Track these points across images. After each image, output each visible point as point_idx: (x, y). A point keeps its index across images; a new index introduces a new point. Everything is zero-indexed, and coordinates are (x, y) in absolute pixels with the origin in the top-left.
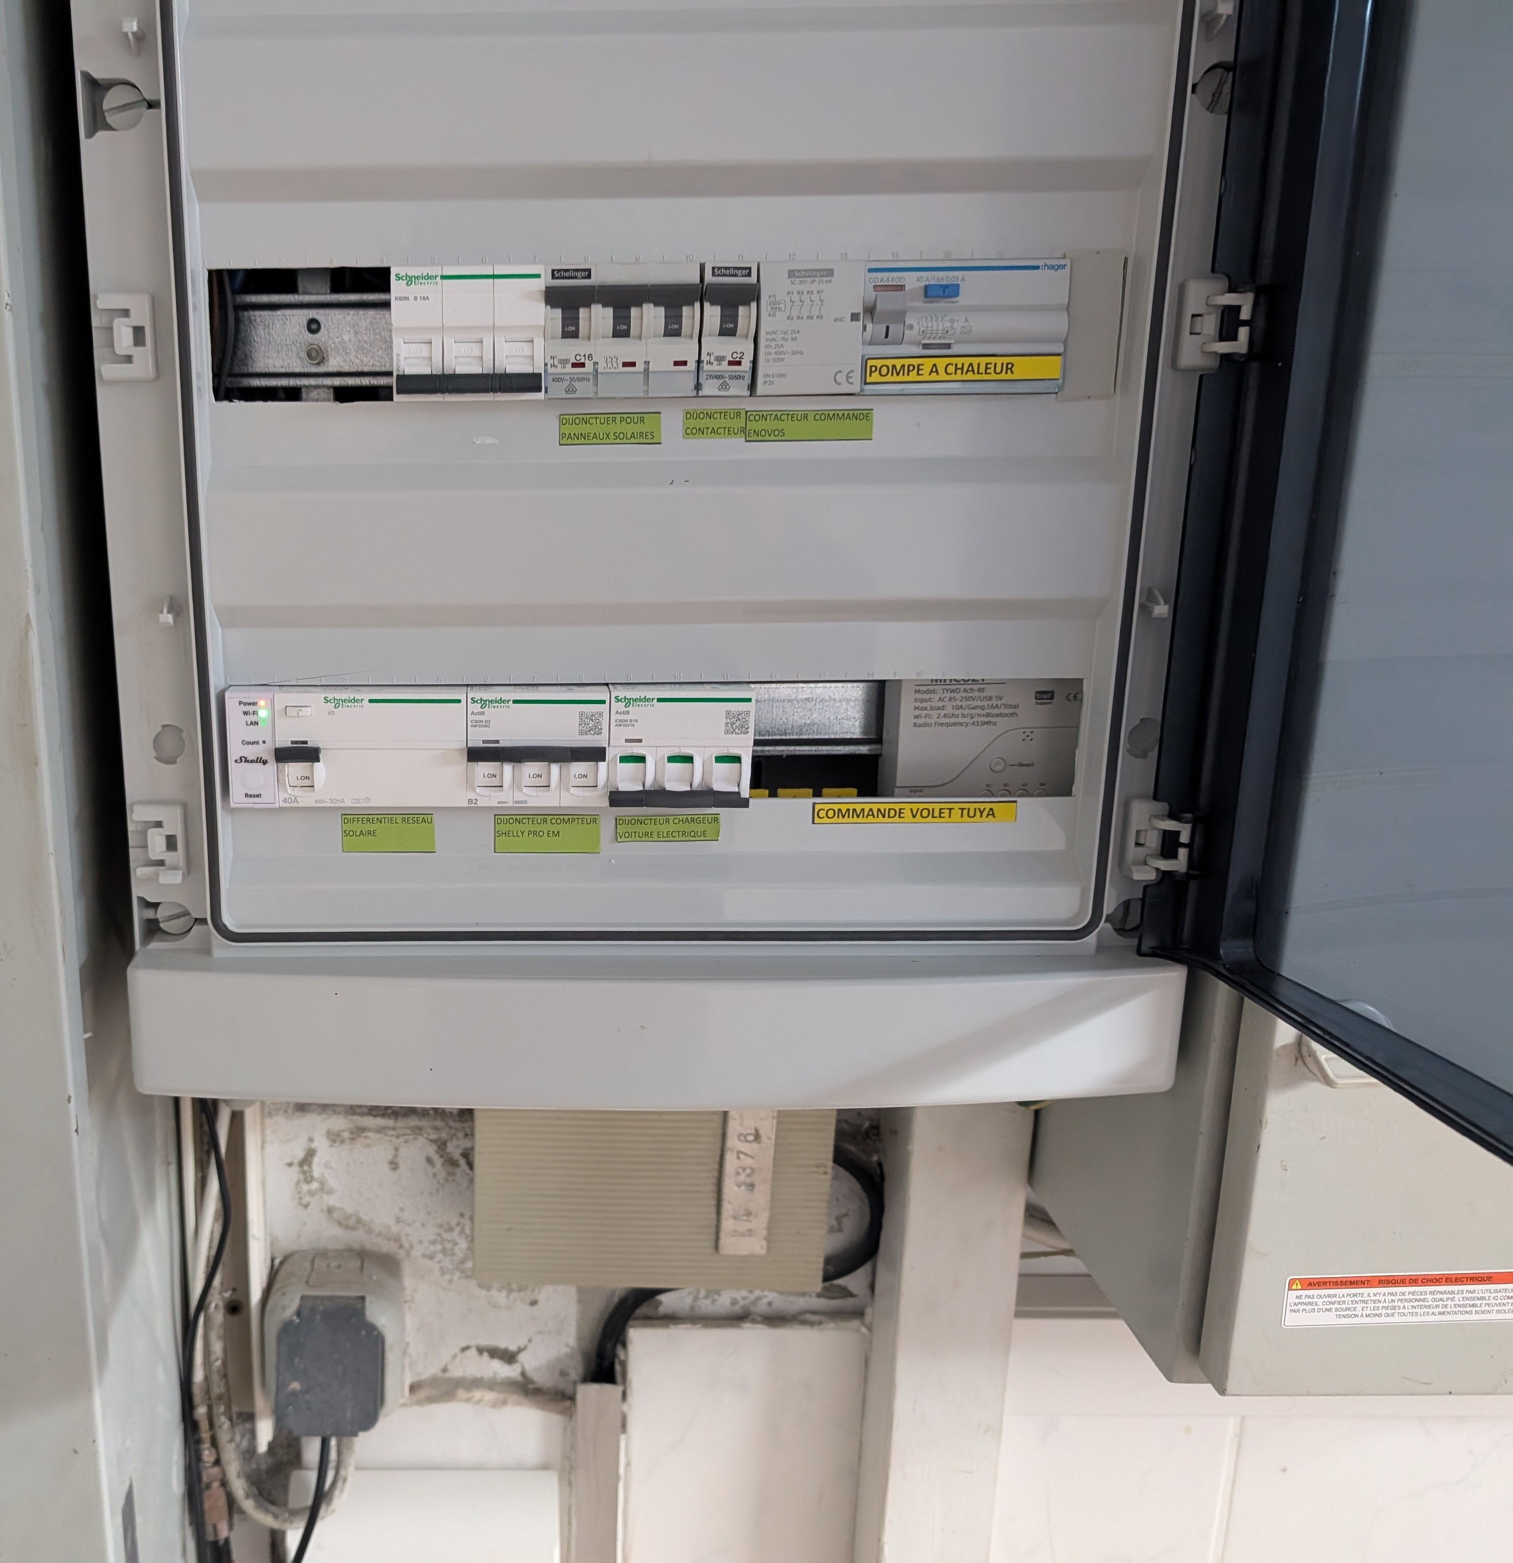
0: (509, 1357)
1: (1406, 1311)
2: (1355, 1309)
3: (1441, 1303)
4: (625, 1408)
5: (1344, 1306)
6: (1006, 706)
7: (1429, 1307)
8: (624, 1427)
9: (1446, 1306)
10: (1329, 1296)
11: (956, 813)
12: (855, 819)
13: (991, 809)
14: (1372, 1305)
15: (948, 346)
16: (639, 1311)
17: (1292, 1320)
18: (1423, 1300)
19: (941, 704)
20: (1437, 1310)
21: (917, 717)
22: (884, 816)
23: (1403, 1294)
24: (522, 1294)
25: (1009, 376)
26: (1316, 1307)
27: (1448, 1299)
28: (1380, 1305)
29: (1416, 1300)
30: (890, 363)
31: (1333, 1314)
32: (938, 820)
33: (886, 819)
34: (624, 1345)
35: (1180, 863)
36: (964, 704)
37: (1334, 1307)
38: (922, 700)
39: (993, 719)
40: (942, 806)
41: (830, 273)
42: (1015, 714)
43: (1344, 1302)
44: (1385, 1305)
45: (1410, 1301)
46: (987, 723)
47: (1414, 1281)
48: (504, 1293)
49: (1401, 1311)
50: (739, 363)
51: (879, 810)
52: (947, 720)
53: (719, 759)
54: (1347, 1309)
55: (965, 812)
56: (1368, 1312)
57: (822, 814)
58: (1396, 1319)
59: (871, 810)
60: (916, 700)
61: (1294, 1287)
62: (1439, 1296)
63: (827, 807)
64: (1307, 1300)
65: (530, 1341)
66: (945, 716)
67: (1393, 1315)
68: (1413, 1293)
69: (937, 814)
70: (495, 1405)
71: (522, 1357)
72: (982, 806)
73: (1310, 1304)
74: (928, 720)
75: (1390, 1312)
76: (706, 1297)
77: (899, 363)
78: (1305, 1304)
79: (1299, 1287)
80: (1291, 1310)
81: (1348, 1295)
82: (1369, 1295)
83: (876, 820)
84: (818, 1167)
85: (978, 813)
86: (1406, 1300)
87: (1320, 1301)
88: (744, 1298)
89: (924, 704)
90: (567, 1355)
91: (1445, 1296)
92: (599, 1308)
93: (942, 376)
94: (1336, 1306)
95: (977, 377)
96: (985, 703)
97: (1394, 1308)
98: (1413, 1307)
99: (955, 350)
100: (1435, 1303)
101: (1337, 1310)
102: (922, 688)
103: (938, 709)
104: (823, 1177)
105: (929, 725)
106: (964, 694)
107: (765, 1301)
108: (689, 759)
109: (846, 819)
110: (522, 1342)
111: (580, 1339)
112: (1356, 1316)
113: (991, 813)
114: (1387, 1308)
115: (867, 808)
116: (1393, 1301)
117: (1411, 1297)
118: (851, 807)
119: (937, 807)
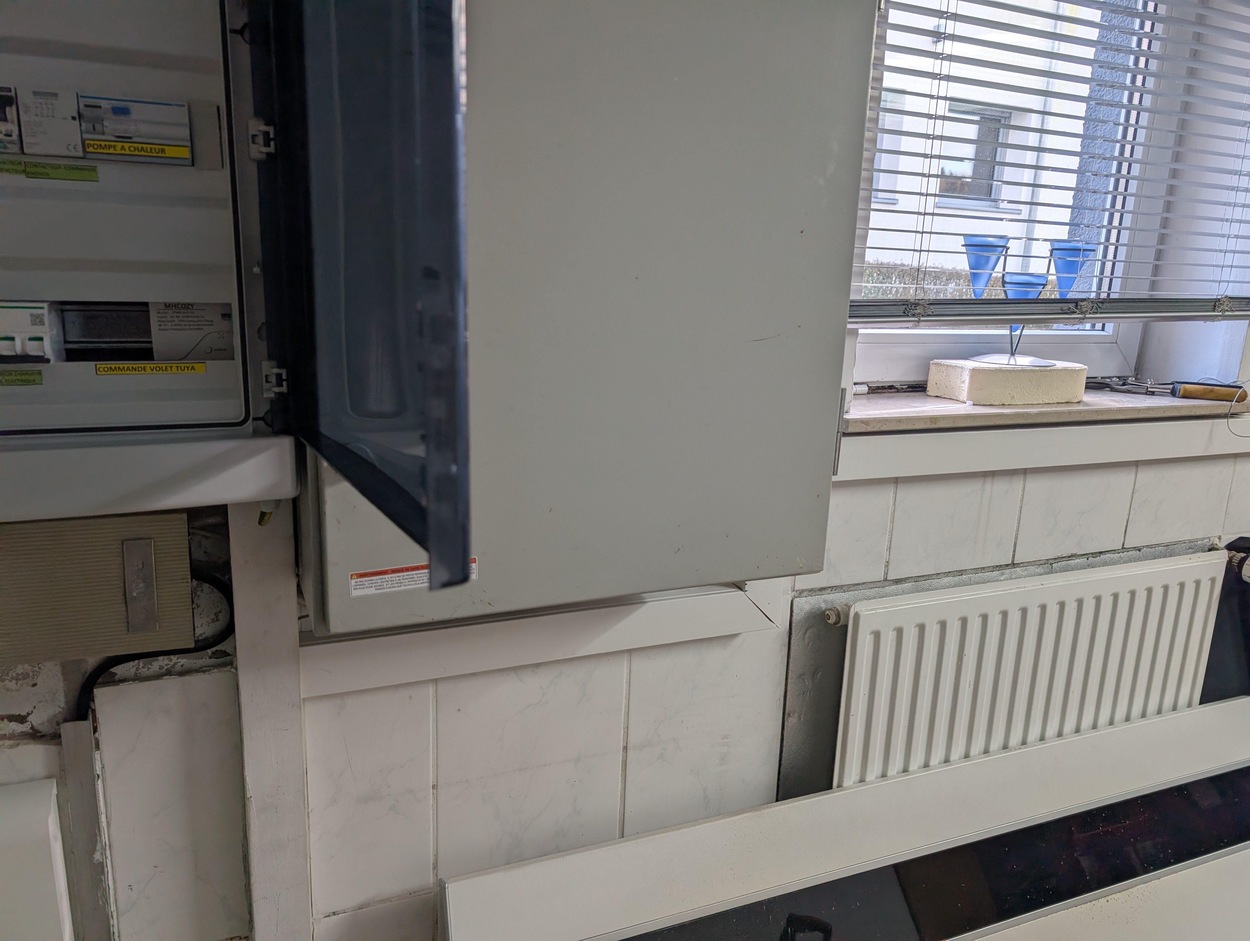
0: (21, 719)
1: (406, 584)
2: (383, 585)
3: (421, 578)
4: (97, 735)
5: (378, 584)
6: (207, 321)
7: (416, 581)
8: (98, 747)
9: (423, 580)
10: (370, 580)
11: (174, 369)
12: (120, 372)
13: (193, 367)
14: (390, 583)
15: (130, 138)
16: (100, 680)
17: (355, 593)
18: (413, 578)
19: (172, 319)
20: (420, 582)
21: (160, 325)
22: (135, 370)
23: (404, 576)
24: (25, 681)
25: (163, 155)
26: (365, 586)
27: (424, 576)
28: (394, 582)
29: (410, 578)
30: (98, 143)
31: (373, 589)
32: (165, 372)
33: (137, 372)
34: (93, 701)
35: (284, 389)
36: (185, 319)
37: (373, 585)
38: (162, 317)
39: (200, 327)
40: (166, 365)
41: (56, 95)
42: (213, 325)
43: (377, 583)
44: (397, 582)
45: (407, 579)
46: (199, 329)
47: (407, 569)
48: (14, 682)
49: (404, 584)
50: (10, 136)
51: (132, 367)
52: (175, 327)
53: (31, 339)
54: (380, 585)
55: (179, 368)
56: (389, 586)
57: (101, 370)
58: (402, 588)
59: (128, 367)
60: (158, 317)
61: (353, 578)
62: (419, 575)
63: (104, 366)
64: (360, 583)
65: (35, 708)
66: (175, 325)
67: (401, 586)
68: (408, 575)
69: (164, 369)
70: (11, 747)
71: (30, 718)
72: (188, 365)
73: (362, 585)
74: (167, 327)
75: (399, 585)
76: (143, 667)
77: (103, 144)
78: (360, 585)
79: (356, 577)
80: (354, 589)
81: (379, 579)
82: (388, 578)
83: (131, 373)
84: (183, 579)
85: (186, 369)
86: (405, 579)
87: (366, 583)
88: (167, 665)
89: (163, 319)
90: (60, 712)
91: (422, 575)
92: (77, 681)
93: (128, 152)
94: (374, 584)
95: (146, 154)
96: (195, 319)
97: (401, 583)
98: (409, 582)
99: (134, 140)
100: (418, 579)
101: (375, 586)
102: (161, 311)
103: (171, 321)
104: (187, 584)
105: (168, 330)
106: (184, 314)
107: (180, 664)
108: (12, 339)
109: (115, 372)
110: (29, 709)
111: (67, 702)
112: (384, 588)
113: (193, 368)
114: (397, 583)
115: (126, 366)
116: (400, 580)
117: (407, 577)
118: (117, 366)
119: (164, 366)
